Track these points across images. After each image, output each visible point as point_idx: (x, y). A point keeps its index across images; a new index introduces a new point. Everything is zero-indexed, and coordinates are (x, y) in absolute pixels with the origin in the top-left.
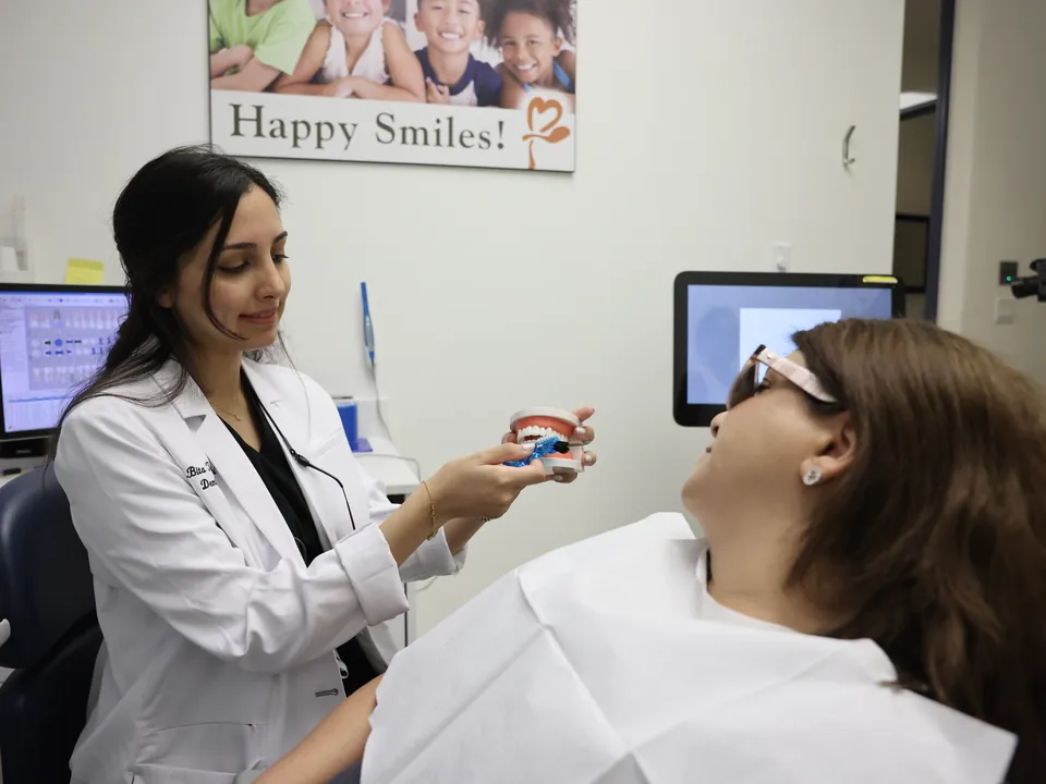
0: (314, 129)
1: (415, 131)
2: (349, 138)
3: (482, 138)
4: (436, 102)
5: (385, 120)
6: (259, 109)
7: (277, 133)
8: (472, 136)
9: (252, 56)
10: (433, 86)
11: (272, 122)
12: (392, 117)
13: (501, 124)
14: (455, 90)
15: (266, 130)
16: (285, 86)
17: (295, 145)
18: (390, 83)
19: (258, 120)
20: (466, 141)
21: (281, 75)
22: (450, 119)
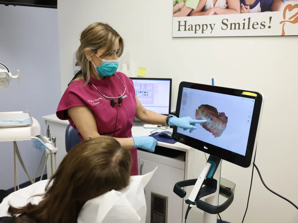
0: (201, 27)
1: (235, 24)
2: (212, 29)
3: (262, 24)
4: (244, 12)
5: (225, 21)
6: (186, 22)
7: (190, 29)
8: (258, 24)
9: (185, 5)
10: (243, 6)
11: (189, 26)
12: (227, 20)
13: (271, 18)
14: (252, 7)
15: (187, 29)
16: (193, 13)
17: (195, 33)
18: (227, 8)
19: (185, 26)
20: (255, 26)
21: (193, 10)
22: (249, 19)
